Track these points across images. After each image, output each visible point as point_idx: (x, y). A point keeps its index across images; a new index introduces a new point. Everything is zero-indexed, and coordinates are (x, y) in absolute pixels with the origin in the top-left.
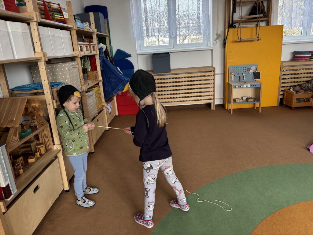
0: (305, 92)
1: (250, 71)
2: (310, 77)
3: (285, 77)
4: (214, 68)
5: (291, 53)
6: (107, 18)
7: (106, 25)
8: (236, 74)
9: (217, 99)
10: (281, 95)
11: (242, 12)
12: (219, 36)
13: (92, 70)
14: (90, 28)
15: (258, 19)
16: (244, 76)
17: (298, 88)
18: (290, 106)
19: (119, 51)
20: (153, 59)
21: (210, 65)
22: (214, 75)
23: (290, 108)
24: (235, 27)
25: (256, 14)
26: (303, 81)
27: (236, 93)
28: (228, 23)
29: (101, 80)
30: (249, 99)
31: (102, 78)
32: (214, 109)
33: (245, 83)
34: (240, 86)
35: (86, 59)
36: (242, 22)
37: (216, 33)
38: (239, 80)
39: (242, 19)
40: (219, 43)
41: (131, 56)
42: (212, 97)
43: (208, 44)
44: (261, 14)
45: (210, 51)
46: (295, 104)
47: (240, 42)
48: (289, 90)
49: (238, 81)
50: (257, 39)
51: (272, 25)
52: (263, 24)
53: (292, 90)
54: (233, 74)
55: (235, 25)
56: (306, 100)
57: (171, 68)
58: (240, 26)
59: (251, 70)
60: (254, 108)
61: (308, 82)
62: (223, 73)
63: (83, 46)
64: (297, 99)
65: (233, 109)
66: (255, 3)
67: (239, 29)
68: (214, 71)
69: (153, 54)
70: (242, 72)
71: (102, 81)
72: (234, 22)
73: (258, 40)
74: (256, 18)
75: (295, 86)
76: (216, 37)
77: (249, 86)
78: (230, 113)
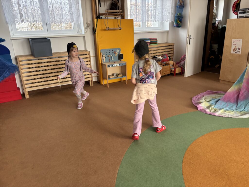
4: (89, 52)
8: (106, 56)
9: (94, 77)
12: (88, 25)
15: (119, 14)
16: (113, 58)
21: (83, 49)
22: (90, 58)
24: (101, 18)
25: (117, 9)
27: (110, 71)
28: (96, 15)
30: (118, 75)
32: (93, 85)
33: (115, 63)
34: (112, 66)
37: (86, 22)
38: (109, 61)
39: (108, 13)
40: (90, 31)
41: (5, 41)
42: (90, 76)
43: (79, 31)
45: (82, 38)
47: (108, 30)
50: (120, 28)
51: (125, 19)
54: (104, 56)
55: (100, 16)
57: (53, 52)
58: (107, 18)
59: (116, 53)
60: (121, 81)
62: (94, 55)
65: (109, 83)
66: (113, 0)
67: (106, 21)
68: (89, 54)
69: (32, 39)
70: (110, 55)
72: (100, 14)
74: (115, 12)
76: (86, 25)
77: (118, 65)
78: (107, 87)
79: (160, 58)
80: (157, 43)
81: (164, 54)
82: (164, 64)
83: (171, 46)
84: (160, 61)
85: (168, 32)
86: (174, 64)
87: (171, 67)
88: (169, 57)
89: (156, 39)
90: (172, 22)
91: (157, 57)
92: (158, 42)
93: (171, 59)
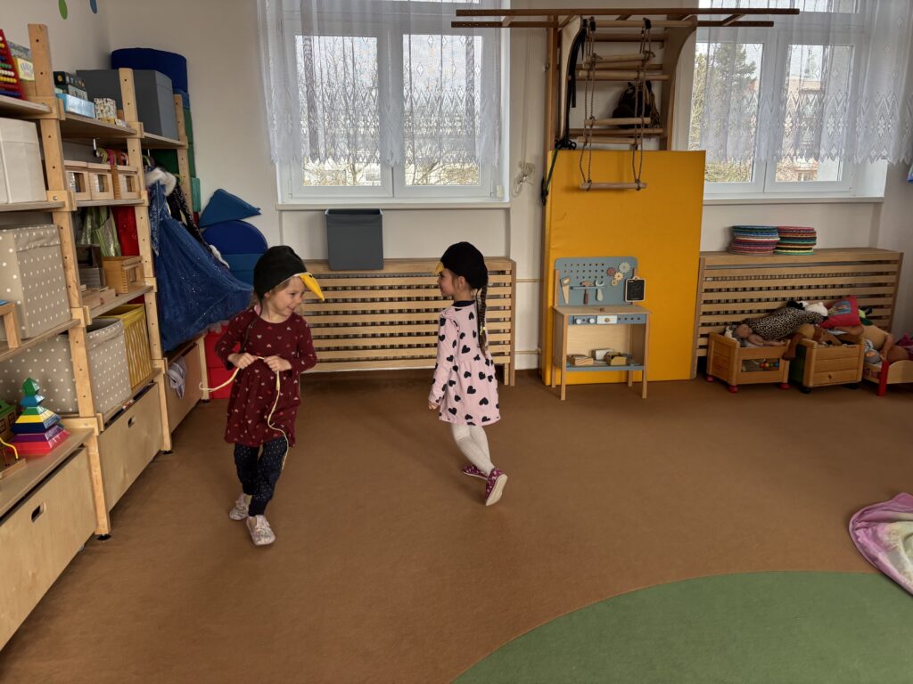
0: (766, 342)
1: (616, 275)
2: (776, 300)
3: (710, 296)
4: (514, 265)
5: (725, 229)
6: (186, 91)
7: (180, 112)
8: (576, 283)
9: (521, 353)
10: (701, 347)
11: (594, 105)
12: (527, 170)
13: (123, 254)
14: (120, 116)
15: (639, 131)
16: (599, 291)
17: (744, 330)
18: (725, 380)
19: (220, 197)
20: (328, 226)
21: (502, 253)
22: (512, 285)
23: (726, 386)
24: (574, 148)
25: (633, 117)
26: (759, 311)
27: (577, 340)
28: (554, 135)
29: (151, 288)
30: (613, 357)
31: (154, 280)
32: (513, 384)
33: (601, 310)
34: (588, 321)
35: (104, 215)
36: (594, 135)
37: (520, 160)
38: (585, 301)
39: (594, 127)
40: (529, 190)
41: (260, 214)
42: (506, 349)
43: (495, 191)
44: (646, 116)
45: (501, 214)
46: (738, 376)
47: (588, 190)
48: (723, 333)
49: (582, 303)
50: (636, 185)
51: (674, 149)
52: (650, 145)
53: (729, 334)
54: (566, 281)
55: (573, 141)
56: (767, 365)
57: (385, 257)
58: (588, 144)
60: (626, 383)
61: (770, 312)
62: (537, 276)
63: (85, 173)
64: (745, 362)
65: (567, 386)
66: (630, 84)
67: (586, 155)
68: (513, 273)
69: (331, 212)
70: (592, 279)
71: (155, 290)
72: (571, 132)
73: (638, 189)
74: (631, 126)
75: (738, 324)
76: (519, 171)
77: (613, 319)
78: (560, 397)
79: (820, 309)
80: (814, 247)
81: (840, 297)
82: (837, 336)
83: (888, 262)
84: (813, 322)
85: (881, 203)
86: (885, 340)
87: (869, 351)
88: (863, 309)
89: (813, 230)
90: (903, 161)
91: (805, 303)
92: (819, 244)
93: (872, 321)
